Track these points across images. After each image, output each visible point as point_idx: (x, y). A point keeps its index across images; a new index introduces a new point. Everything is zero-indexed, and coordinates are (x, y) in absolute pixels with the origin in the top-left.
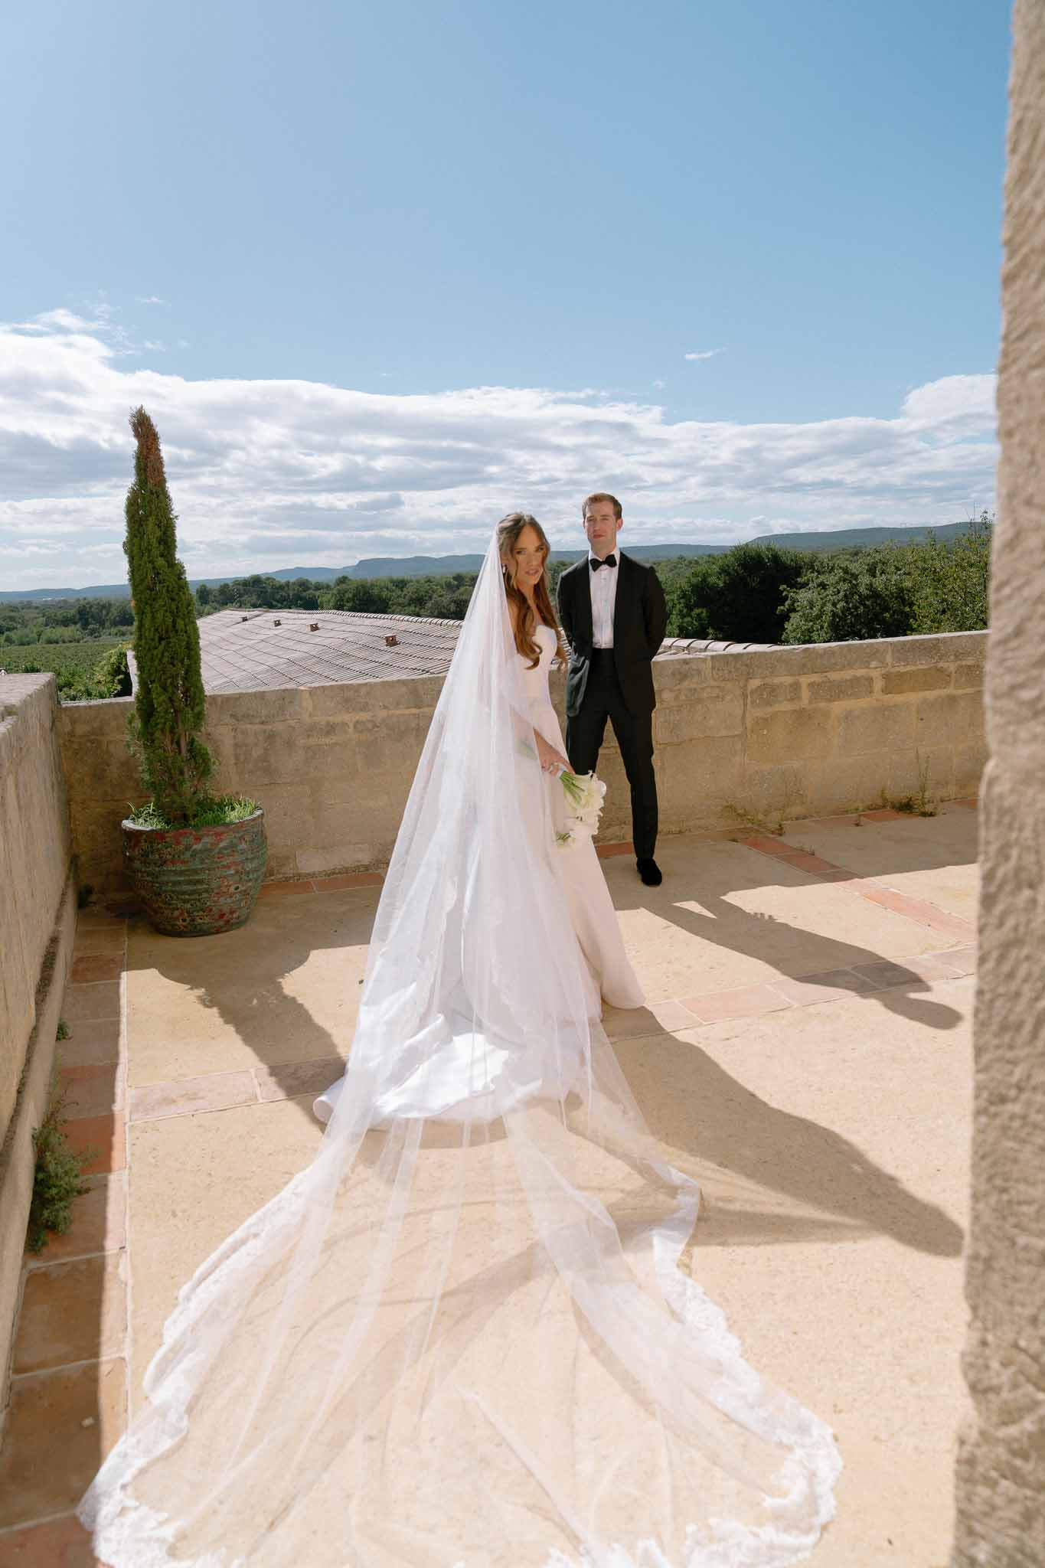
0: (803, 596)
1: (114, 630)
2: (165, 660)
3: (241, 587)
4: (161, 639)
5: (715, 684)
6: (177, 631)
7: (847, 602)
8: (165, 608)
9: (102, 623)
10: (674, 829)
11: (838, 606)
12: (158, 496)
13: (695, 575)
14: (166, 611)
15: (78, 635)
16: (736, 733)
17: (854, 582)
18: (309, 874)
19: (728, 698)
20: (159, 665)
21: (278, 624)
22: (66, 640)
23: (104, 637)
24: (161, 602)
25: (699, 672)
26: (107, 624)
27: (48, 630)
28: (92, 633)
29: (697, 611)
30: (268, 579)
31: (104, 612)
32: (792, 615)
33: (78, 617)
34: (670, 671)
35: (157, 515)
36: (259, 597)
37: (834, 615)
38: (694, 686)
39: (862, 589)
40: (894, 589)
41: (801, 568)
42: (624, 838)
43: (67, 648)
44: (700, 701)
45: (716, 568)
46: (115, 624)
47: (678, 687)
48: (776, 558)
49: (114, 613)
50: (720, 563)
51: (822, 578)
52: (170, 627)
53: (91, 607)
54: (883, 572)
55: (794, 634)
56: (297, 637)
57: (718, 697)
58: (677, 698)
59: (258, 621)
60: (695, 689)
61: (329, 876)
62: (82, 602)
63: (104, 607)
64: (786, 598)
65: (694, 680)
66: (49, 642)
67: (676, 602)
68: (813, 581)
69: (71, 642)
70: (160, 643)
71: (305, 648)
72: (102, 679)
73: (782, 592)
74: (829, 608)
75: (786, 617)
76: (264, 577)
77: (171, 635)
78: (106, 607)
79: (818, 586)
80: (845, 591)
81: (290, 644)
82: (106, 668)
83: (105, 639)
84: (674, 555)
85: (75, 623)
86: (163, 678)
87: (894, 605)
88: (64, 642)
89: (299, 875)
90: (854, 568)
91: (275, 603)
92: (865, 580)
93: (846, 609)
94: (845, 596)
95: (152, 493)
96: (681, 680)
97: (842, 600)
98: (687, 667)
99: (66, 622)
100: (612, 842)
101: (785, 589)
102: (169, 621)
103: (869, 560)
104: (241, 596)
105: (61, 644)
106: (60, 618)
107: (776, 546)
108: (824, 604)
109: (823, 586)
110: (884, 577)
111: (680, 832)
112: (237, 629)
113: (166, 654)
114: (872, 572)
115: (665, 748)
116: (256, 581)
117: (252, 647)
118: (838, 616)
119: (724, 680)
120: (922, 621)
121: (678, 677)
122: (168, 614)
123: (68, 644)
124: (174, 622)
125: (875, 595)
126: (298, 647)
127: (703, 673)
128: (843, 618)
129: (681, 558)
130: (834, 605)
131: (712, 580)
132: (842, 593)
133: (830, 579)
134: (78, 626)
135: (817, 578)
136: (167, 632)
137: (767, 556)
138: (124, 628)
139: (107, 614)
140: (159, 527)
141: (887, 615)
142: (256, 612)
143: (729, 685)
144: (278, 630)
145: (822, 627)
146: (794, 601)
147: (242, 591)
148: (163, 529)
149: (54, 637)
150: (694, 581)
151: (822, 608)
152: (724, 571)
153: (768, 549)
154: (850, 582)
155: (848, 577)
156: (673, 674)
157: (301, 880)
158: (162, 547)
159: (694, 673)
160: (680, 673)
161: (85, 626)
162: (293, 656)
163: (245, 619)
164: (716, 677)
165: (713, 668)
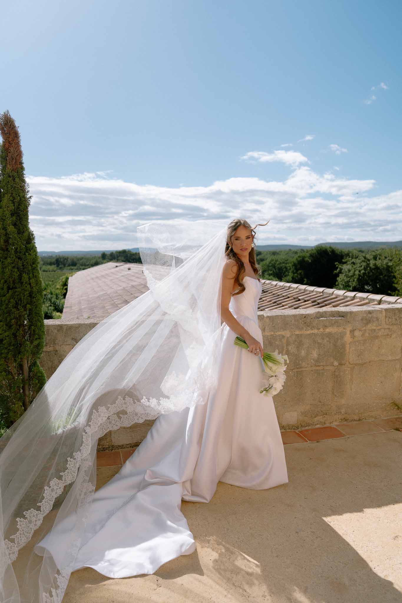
0: (345, 268)
1: (69, 268)
2: (11, 305)
3: (118, 254)
4: (9, 288)
5: (387, 327)
6: (22, 283)
7: (365, 271)
8: (13, 265)
9: (65, 265)
10: (356, 418)
11: (361, 272)
12: (14, 180)
13: (299, 257)
14: (14, 267)
15: (55, 269)
16: (397, 358)
17: (368, 262)
18: (119, 446)
19: (394, 336)
20: (6, 308)
21: (129, 269)
22: (51, 270)
23: (65, 270)
24: (9, 260)
25: (378, 319)
26: (67, 265)
27: (44, 266)
28: (61, 268)
29: (300, 271)
30: (129, 251)
31: (66, 261)
32: (340, 275)
33: (55, 262)
34: (360, 318)
35: (12, 194)
36: (125, 258)
37: (359, 275)
38: (375, 328)
39: (371, 265)
40: (385, 266)
41: (344, 256)
42: (325, 423)
43: (50, 274)
44: (377, 337)
45: (308, 255)
46: (69, 265)
47: (364, 328)
48: (333, 251)
49: (69, 261)
50: (310, 252)
51: (353, 260)
52: (17, 281)
53: (60, 259)
54: (379, 259)
55: (341, 283)
56: (137, 275)
57: (388, 335)
58: (363, 335)
59: (122, 267)
60: (375, 330)
61: (133, 447)
62: (58, 257)
63: (65, 259)
64: (337, 268)
65: (374, 324)
66: (44, 271)
67: (291, 267)
68: (349, 261)
69: (52, 271)
70: (8, 292)
71: (139, 280)
72: (59, 287)
73: (336, 265)
74: (357, 273)
75: (337, 275)
76: (127, 250)
77: (17, 286)
78: (66, 259)
79: (352, 263)
80: (364, 266)
81: (133, 278)
82: (61, 283)
83: (65, 271)
84: (288, 249)
85: (54, 265)
86: (8, 319)
87: (385, 273)
88: (49, 271)
89: (113, 446)
90: (368, 256)
91: (131, 260)
92: (372, 262)
93: (364, 274)
94: (364, 268)
95: (10, 176)
96: (367, 324)
97: (363, 269)
98: (370, 316)
99: (51, 264)
100: (318, 426)
101: (337, 264)
102: (16, 275)
103: (374, 254)
104: (118, 257)
105: (48, 272)
106: (49, 262)
107: (333, 247)
108: (355, 271)
109: (354, 263)
110: (380, 261)
111: (359, 420)
112: (113, 270)
113: (12, 300)
114: (375, 258)
115: (354, 367)
116: (124, 252)
117: (117, 278)
118: (361, 276)
119: (392, 325)
120: (399, 280)
121: (365, 322)
122: (16, 270)
123: (51, 272)
124: (20, 277)
125: (377, 268)
126: (136, 280)
127: (380, 320)
128: (363, 277)
129: (290, 250)
130: (360, 271)
131: (307, 259)
132: (363, 267)
133: (358, 261)
134: (55, 266)
135: (351, 260)
136: (14, 282)
137: (330, 251)
138: (73, 267)
139: (67, 262)
140: (14, 203)
141: (381, 277)
142: (121, 264)
143: (395, 328)
144: (129, 272)
145: (354, 281)
146: (341, 269)
147: (118, 255)
148: (16, 204)
149: (46, 270)
150: (299, 259)
151: (354, 272)
152: (311, 256)
153: (330, 248)
154: (367, 262)
155: (366, 260)
156: (362, 320)
157: (113, 451)
158: (14, 218)
159: (375, 319)
160: (366, 319)
161: (58, 266)
162: (134, 284)
163: (117, 267)
164: (388, 323)
165: (386, 317)
